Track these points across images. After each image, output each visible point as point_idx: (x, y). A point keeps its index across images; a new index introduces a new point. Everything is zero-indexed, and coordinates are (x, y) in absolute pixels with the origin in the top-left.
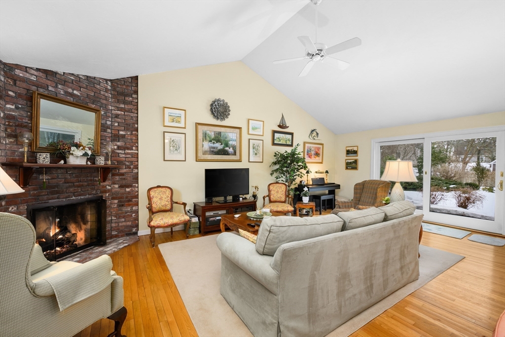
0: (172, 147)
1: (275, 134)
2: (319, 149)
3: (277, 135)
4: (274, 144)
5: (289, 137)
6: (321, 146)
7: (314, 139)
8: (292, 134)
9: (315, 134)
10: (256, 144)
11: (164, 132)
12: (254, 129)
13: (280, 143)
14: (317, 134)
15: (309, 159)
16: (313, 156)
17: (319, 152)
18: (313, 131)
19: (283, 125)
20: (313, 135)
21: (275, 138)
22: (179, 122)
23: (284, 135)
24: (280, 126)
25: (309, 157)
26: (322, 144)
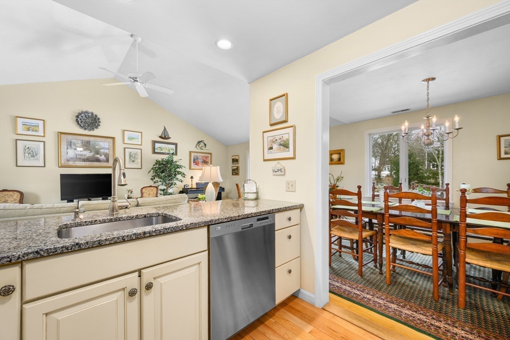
0: (27, 154)
1: (156, 144)
2: (207, 157)
3: (157, 145)
4: (154, 152)
5: (173, 147)
6: (209, 155)
7: (202, 149)
8: (176, 145)
9: (202, 144)
10: (133, 152)
11: (16, 140)
12: (130, 139)
13: (162, 152)
14: (205, 145)
15: (196, 166)
16: (200, 164)
17: (207, 160)
18: (199, 142)
19: (165, 136)
20: (200, 146)
21: (156, 147)
22: (36, 131)
23: (166, 145)
24: (161, 137)
25: (196, 164)
26: (211, 154)
